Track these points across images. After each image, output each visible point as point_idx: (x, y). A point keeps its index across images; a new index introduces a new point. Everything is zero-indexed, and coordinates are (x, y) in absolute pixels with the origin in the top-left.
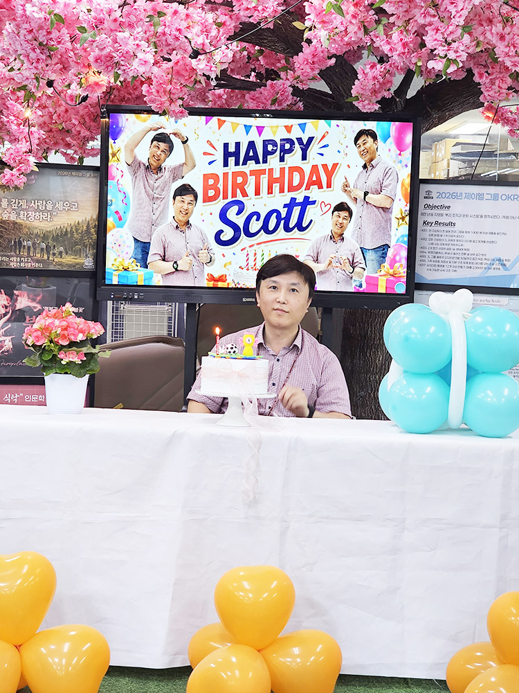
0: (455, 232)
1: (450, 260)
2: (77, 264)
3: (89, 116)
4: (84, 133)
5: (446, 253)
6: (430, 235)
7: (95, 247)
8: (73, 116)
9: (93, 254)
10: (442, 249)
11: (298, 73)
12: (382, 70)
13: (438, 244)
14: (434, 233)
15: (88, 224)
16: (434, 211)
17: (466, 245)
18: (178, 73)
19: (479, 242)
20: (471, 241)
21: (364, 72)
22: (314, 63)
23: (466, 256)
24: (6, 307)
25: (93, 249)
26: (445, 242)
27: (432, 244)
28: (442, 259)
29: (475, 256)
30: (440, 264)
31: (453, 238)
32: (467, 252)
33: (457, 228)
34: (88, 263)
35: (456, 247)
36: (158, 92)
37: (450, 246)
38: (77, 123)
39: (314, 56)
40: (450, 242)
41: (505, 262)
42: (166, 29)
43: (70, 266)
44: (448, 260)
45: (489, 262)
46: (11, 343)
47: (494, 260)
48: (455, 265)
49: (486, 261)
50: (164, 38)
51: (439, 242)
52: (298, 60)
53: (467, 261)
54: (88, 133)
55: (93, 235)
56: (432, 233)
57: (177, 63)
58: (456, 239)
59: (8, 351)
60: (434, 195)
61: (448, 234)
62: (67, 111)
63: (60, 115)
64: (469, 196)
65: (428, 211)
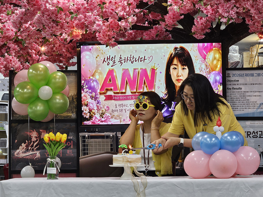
0: (242, 92)
1: (241, 105)
2: (68, 116)
3: (71, 47)
4: (69, 55)
5: (238, 102)
6: (230, 94)
7: (76, 108)
8: (63, 48)
9: (76, 111)
10: (236, 100)
11: (167, 23)
12: (205, 20)
13: (234, 98)
14: (232, 93)
15: (73, 97)
16: (231, 83)
17: (248, 98)
18: (112, 26)
19: (253, 96)
20: (249, 96)
21: (197, 21)
22: (174, 18)
23: (248, 103)
24: (36, 137)
25: (76, 109)
26: (238, 97)
27: (232, 98)
28: (237, 105)
29: (252, 103)
30: (236, 107)
31: (241, 95)
32: (248, 101)
33: (243, 90)
34: (73, 115)
35: (243, 99)
36: (103, 36)
37: (240, 99)
38: (65, 51)
39: (174, 15)
40: (240, 97)
42: (107, 10)
43: (64, 117)
44: (240, 105)
45: (258, 105)
46: (39, 154)
47: (261, 104)
48: (243, 107)
49: (257, 105)
50: (106, 14)
51: (235, 97)
52: (167, 17)
53: (248, 105)
54: (71, 55)
55: (75, 102)
56: (231, 93)
57: (111, 22)
58: (242, 95)
59: (38, 158)
60: (231, 75)
61: (239, 93)
62: (60, 46)
63: (57, 48)
64: (247, 75)
65: (229, 83)
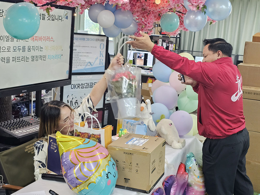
19: (84, 56)
20: (81, 56)
29: (83, 61)
32: (80, 60)
33: (77, 51)
35: (77, 58)
41: (91, 63)
44: (74, 63)
45: (87, 63)
48: (76, 65)
53: (80, 63)
58: (77, 55)
61: (74, 53)
64: (80, 39)
